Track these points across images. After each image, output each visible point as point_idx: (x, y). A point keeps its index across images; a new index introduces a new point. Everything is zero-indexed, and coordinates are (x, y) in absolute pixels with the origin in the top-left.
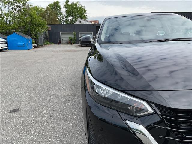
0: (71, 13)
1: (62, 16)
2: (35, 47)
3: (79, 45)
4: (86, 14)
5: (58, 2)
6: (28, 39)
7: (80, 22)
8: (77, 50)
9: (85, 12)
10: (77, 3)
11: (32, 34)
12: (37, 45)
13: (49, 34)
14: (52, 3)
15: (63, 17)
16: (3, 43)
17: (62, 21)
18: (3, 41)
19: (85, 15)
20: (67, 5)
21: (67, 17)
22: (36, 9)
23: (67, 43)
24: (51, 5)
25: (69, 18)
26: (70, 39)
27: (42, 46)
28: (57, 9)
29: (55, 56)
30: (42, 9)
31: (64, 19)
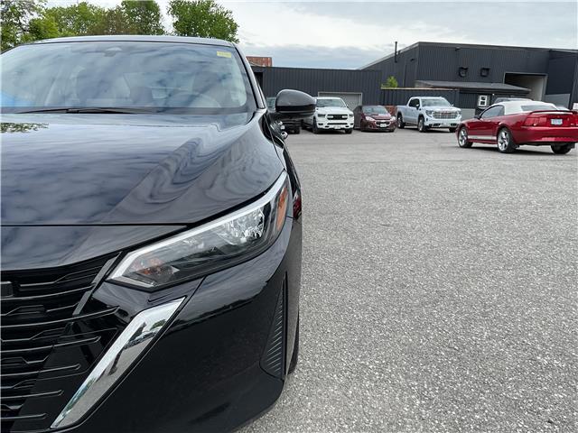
4: (236, 37)
9: (234, 29)
10: (209, 2)
19: (233, 39)
20: (179, 5)
24: (128, 4)
28: (149, 15)
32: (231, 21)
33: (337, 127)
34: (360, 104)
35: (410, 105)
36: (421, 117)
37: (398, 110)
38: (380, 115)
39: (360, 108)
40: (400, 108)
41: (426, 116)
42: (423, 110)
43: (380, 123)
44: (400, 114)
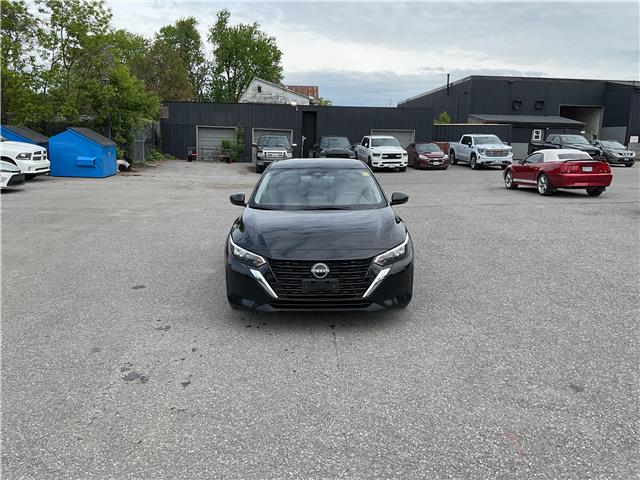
0: (230, 56)
1: (202, 64)
2: (122, 168)
3: (249, 164)
4: (280, 65)
5: (192, 21)
6: (108, 147)
7: (259, 89)
8: (242, 182)
9: (277, 56)
10: (251, 29)
11: (115, 131)
12: (127, 164)
13: (161, 130)
14: (173, 25)
15: (204, 70)
16: (39, 158)
17: (203, 81)
18: (40, 153)
19: (276, 68)
20: (220, 32)
21: (219, 70)
22: (121, 40)
23: (216, 159)
24: (167, 31)
25: (225, 74)
26: (226, 146)
27: (142, 166)
28: (189, 43)
29: (183, 200)
30: (139, 43)
31: (209, 78)
32: (275, 48)
33: (391, 166)
34: (413, 142)
35: (463, 143)
36: (473, 154)
37: (451, 146)
38: (433, 153)
39: (413, 145)
40: (453, 145)
41: (478, 154)
42: (476, 148)
43: (432, 161)
44: (452, 151)
